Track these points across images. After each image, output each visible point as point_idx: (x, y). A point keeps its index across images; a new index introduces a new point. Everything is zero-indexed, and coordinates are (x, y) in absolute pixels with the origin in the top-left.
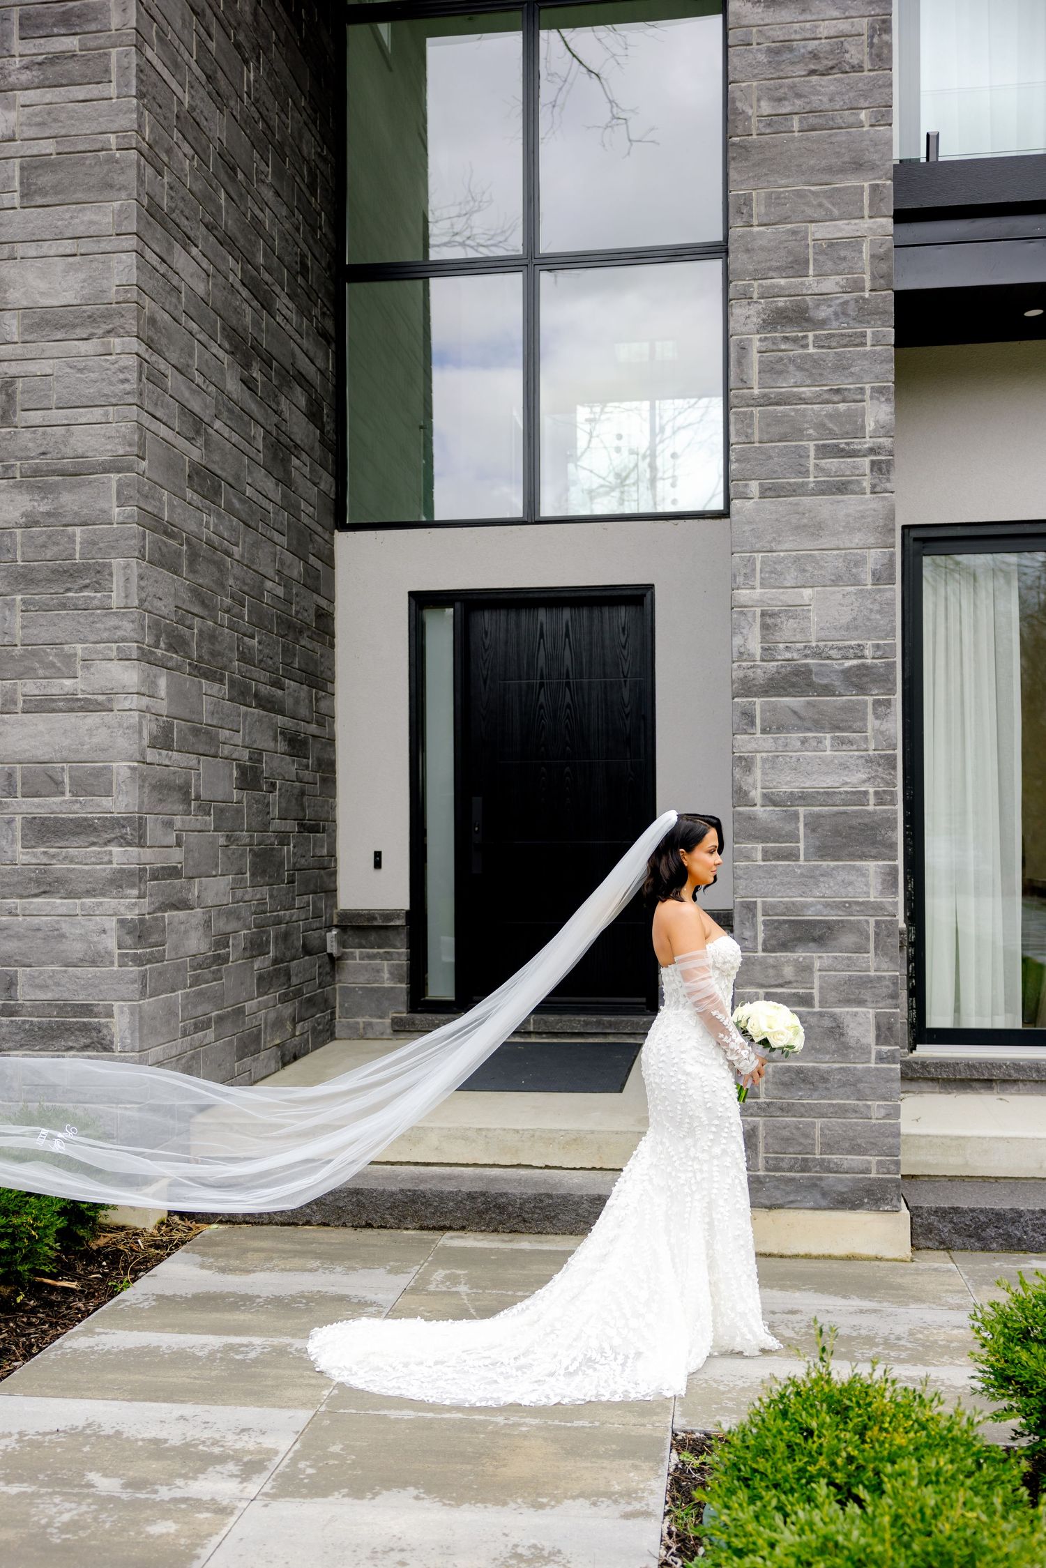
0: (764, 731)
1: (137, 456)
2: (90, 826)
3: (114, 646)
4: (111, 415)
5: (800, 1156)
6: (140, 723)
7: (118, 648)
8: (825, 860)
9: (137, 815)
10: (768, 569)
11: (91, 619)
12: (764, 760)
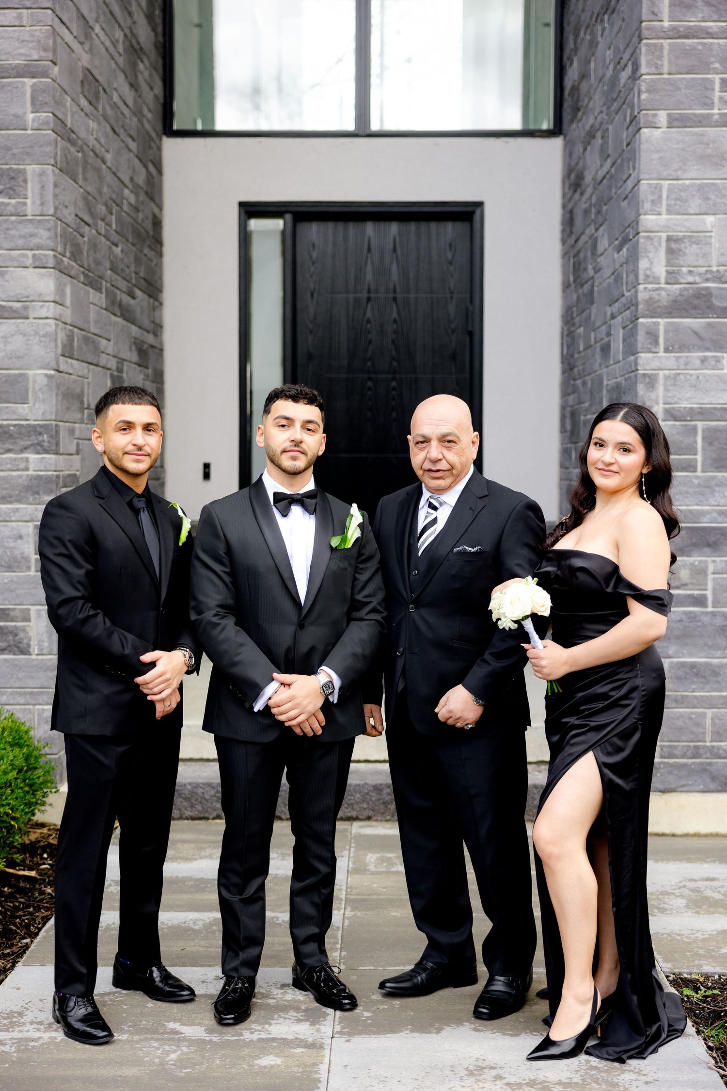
0: (667, 350)
1: (52, 61)
2: (6, 433)
3: (30, 253)
4: (25, 18)
5: (692, 744)
6: (56, 331)
7: (34, 256)
8: (720, 472)
9: (54, 423)
10: (674, 196)
11: (5, 226)
12: (667, 378)
